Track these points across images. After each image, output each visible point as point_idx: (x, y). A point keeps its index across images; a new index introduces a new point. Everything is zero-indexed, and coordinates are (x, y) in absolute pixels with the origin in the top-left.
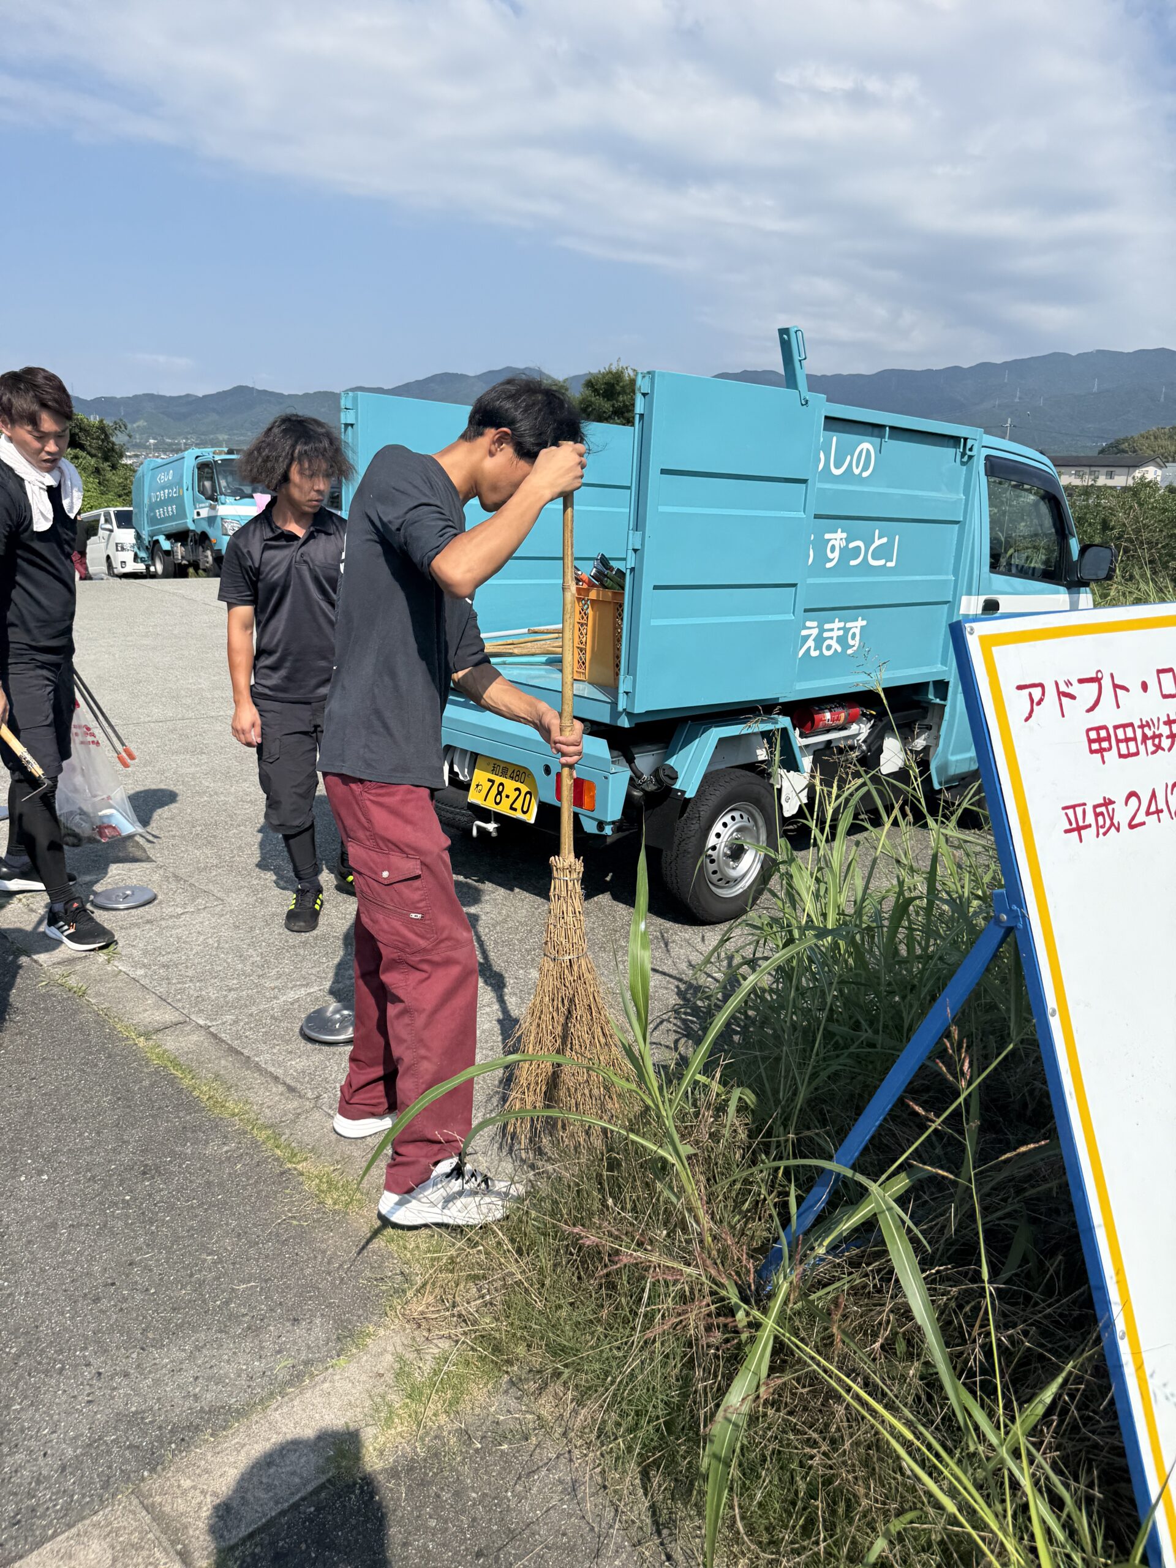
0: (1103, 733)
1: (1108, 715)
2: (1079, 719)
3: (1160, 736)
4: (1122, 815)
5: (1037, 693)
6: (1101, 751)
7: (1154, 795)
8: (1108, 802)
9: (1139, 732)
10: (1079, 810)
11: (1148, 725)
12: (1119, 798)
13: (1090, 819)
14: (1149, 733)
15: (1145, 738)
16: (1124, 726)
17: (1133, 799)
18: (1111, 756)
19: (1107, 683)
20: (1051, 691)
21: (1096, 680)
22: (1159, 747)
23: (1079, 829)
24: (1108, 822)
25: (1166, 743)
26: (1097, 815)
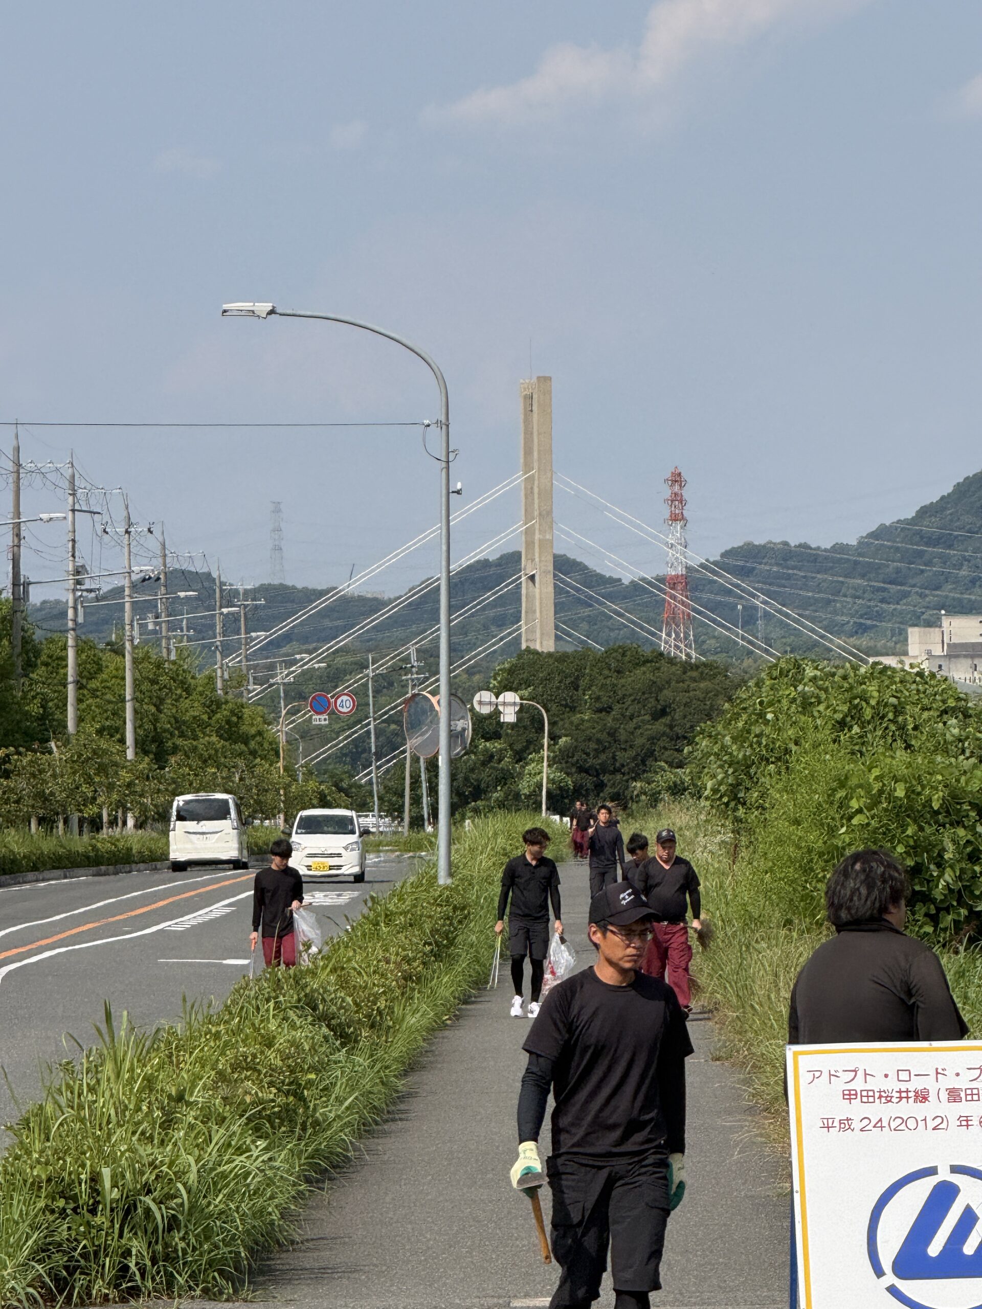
0: (853, 1092)
1: (858, 1085)
2: (839, 1085)
3: (892, 1097)
4: (856, 1125)
5: (817, 1074)
6: (850, 1099)
7: (880, 1120)
8: (848, 1120)
9: (877, 1095)
10: (830, 1121)
11: (884, 1091)
12: (856, 1118)
13: (836, 1124)
14: (883, 1094)
15: (880, 1097)
16: (868, 1091)
17: (866, 1121)
18: (856, 1102)
19: (860, 1074)
20: (825, 1075)
21: (855, 1071)
22: (890, 1101)
23: (828, 1127)
24: (847, 1127)
25: (894, 1100)
26: (840, 1124)
